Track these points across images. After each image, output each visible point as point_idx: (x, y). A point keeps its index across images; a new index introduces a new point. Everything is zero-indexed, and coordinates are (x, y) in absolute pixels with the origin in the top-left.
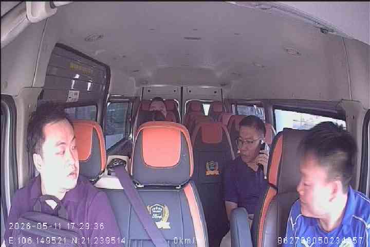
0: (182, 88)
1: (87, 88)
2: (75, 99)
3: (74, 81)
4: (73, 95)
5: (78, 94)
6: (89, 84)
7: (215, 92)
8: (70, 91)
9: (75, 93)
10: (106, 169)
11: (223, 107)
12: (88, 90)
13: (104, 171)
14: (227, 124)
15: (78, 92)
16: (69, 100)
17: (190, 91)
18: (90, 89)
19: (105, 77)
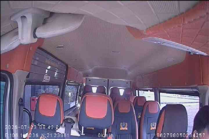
0: (108, 80)
1: (54, 76)
2: (48, 81)
3: (47, 70)
4: (47, 79)
5: (49, 78)
6: (56, 74)
7: (127, 83)
8: (45, 76)
9: (48, 77)
10: (63, 123)
11: (131, 92)
12: (55, 76)
13: (62, 124)
14: (133, 102)
15: (50, 77)
16: (44, 81)
17: (113, 82)
18: (56, 76)
19: (65, 70)
